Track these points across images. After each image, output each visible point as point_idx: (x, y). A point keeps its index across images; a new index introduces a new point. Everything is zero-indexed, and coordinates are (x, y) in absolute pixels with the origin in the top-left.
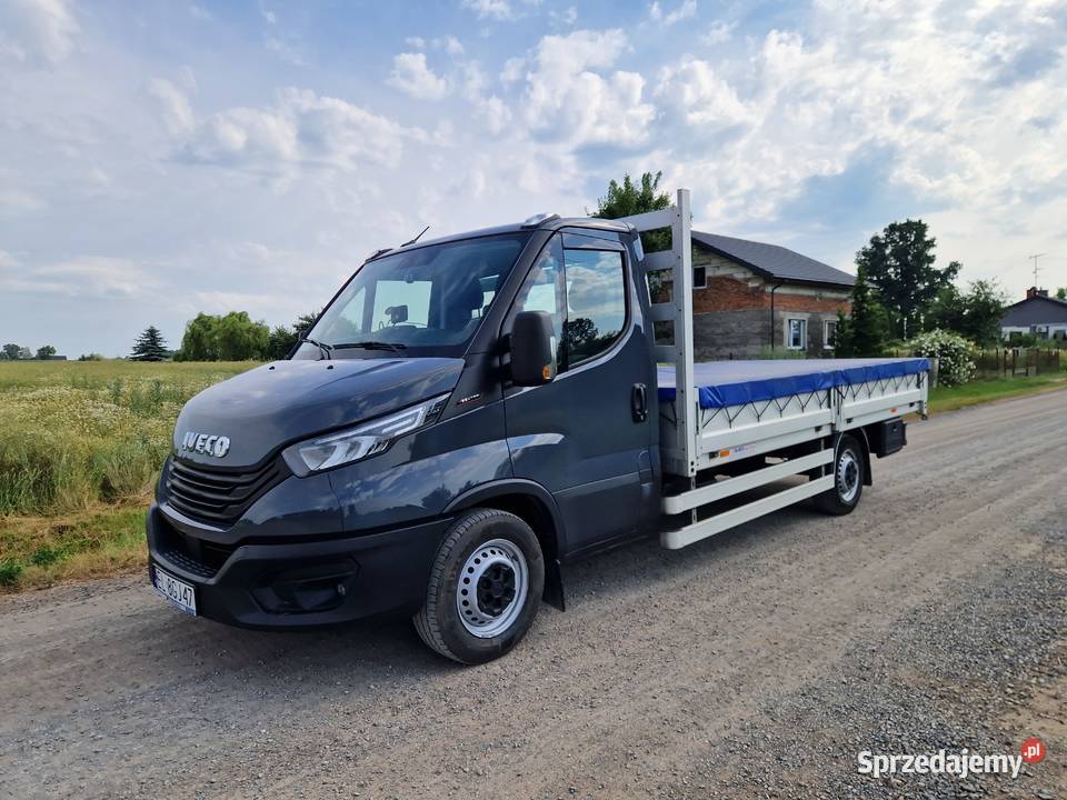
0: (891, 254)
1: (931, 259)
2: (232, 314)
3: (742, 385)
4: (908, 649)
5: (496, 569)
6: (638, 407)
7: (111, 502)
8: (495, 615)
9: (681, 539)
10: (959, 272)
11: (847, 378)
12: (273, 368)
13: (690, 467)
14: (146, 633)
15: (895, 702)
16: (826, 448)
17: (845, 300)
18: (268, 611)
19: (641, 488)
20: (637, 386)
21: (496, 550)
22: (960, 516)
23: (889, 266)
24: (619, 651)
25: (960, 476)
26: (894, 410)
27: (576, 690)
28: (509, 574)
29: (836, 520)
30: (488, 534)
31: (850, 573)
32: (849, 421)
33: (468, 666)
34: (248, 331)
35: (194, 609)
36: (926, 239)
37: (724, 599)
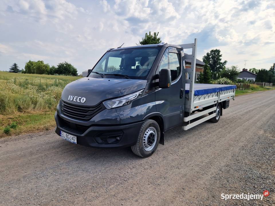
0: (211, 58)
1: (220, 60)
2: (39, 61)
3: (202, 90)
4: (245, 156)
5: (151, 134)
6: (181, 95)
7: (21, 112)
8: (150, 146)
9: (187, 128)
10: (227, 63)
11: (221, 89)
12: (89, 79)
13: (191, 110)
14: (54, 148)
15: (248, 168)
16: (215, 106)
17: (202, 69)
18: (99, 143)
19: (180, 115)
20: (182, 89)
21: (151, 130)
22: (243, 124)
23: (210, 61)
24: (178, 155)
25: (238, 114)
26: (228, 98)
27: (173, 164)
28: (154, 136)
29: (215, 124)
30: (150, 125)
31: (224, 137)
32: (221, 100)
33: (143, 158)
34: (44, 66)
35: (76, 142)
36: (220, 54)
37: (198, 143)
